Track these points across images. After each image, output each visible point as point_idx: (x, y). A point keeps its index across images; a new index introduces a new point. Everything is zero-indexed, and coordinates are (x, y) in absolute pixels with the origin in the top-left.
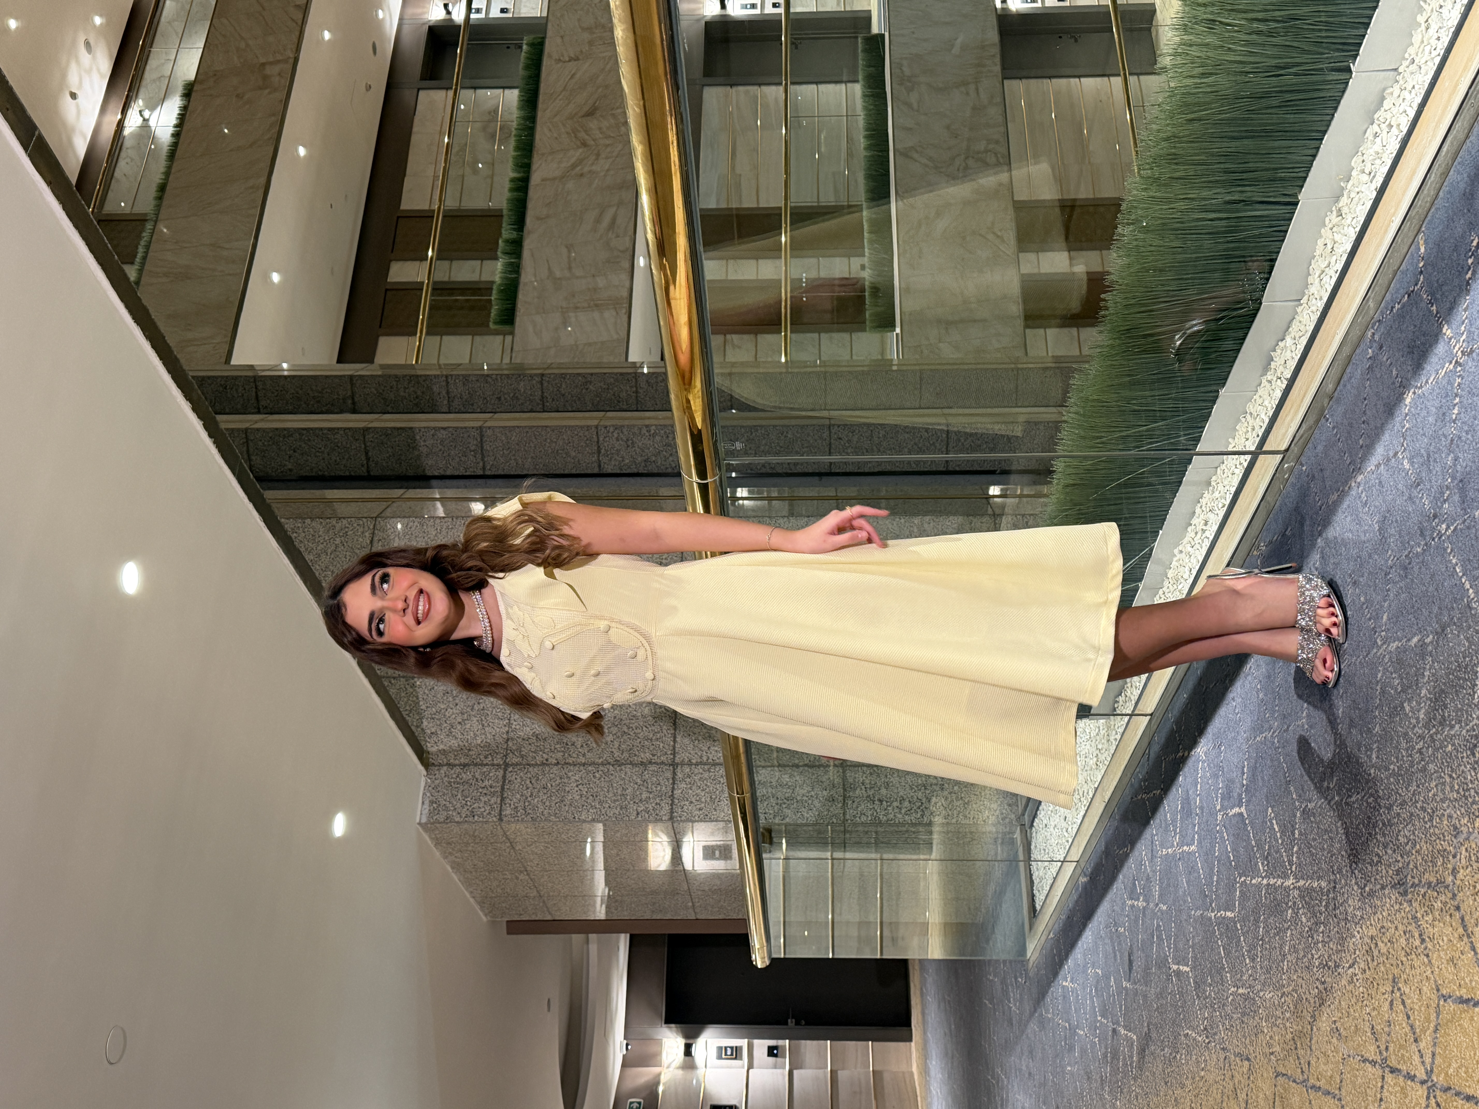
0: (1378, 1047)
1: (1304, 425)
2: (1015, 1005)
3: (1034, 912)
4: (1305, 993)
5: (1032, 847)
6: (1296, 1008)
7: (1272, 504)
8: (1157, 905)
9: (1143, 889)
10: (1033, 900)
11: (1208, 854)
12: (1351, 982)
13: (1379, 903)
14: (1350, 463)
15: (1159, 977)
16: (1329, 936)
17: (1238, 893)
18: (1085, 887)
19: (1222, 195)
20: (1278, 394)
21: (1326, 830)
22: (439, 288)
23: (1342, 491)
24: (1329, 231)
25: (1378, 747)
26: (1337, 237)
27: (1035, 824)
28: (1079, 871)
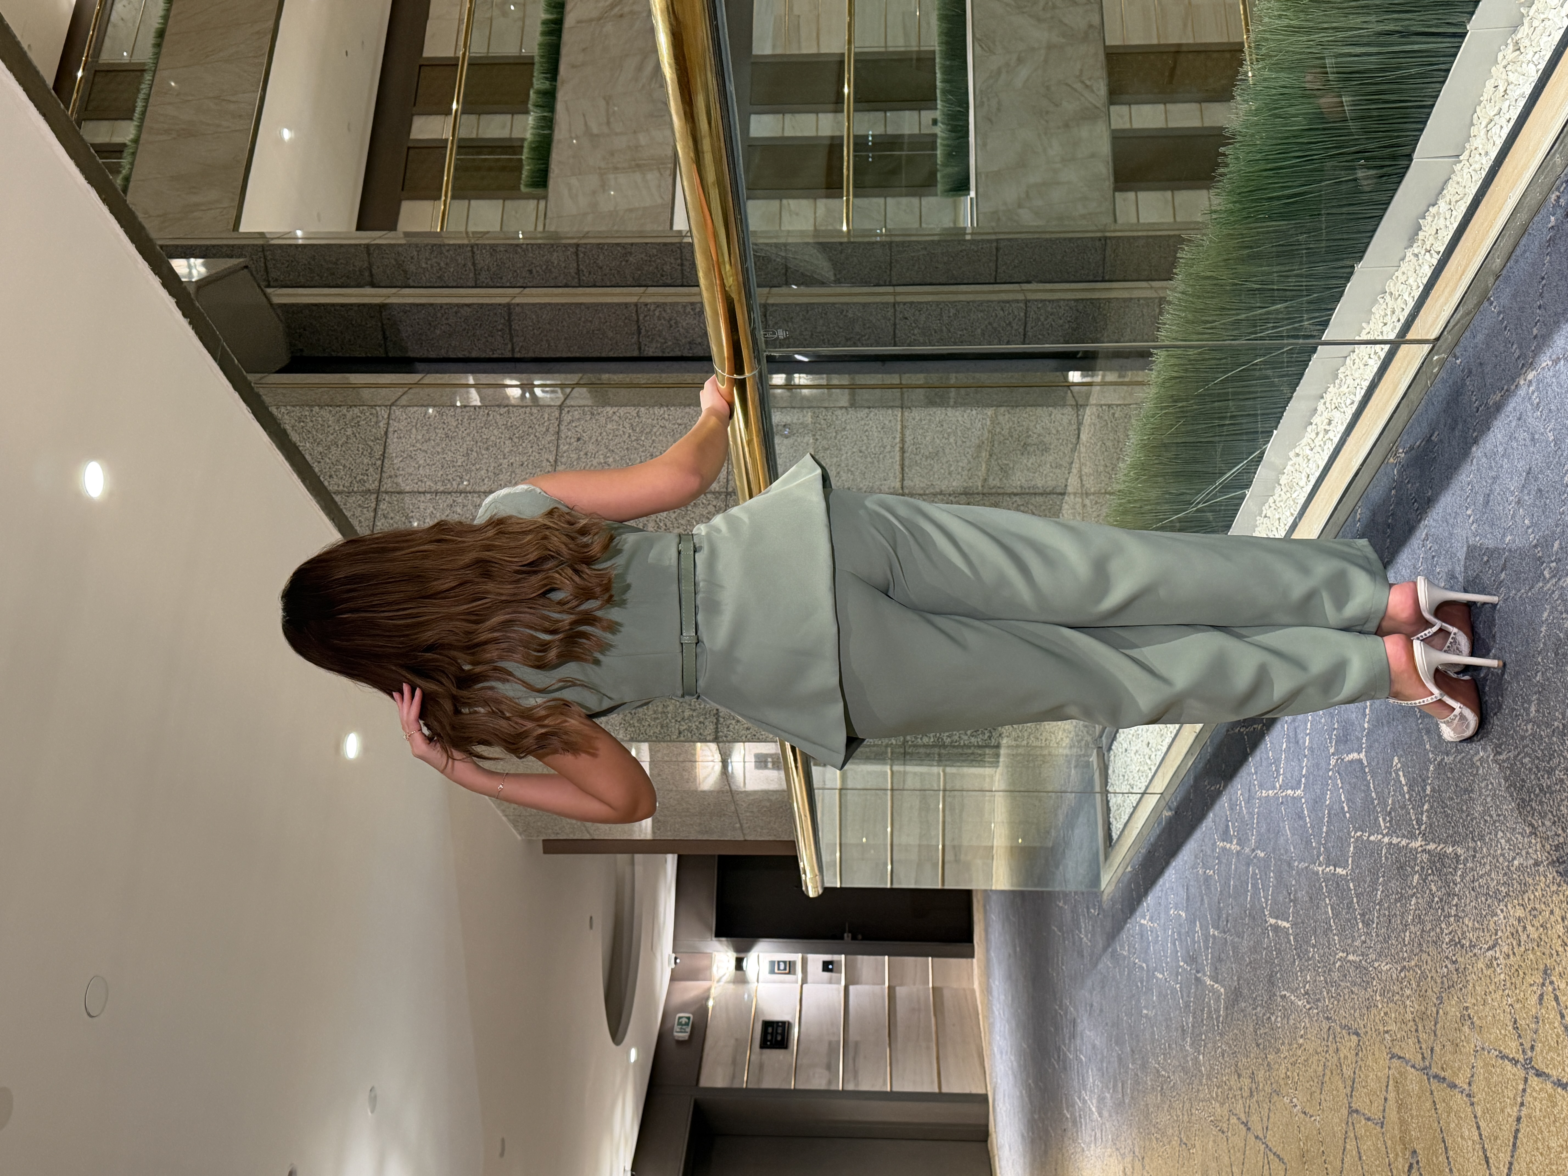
0: (1522, 1044)
1: (1461, 307)
2: (1086, 936)
3: (1109, 842)
4: (1430, 971)
5: (1110, 772)
6: (1418, 986)
7: (1416, 404)
8: (1253, 850)
9: (1238, 832)
10: (1109, 829)
11: (1317, 802)
12: (1489, 966)
13: (1531, 881)
14: (1519, 358)
15: (1253, 929)
16: (1463, 911)
17: (1352, 849)
18: (1170, 822)
19: (1374, 24)
20: (1428, 271)
21: (1466, 790)
22: (466, 146)
23: (1507, 390)
24: (1502, 69)
25: (1538, 699)
26: (1512, 77)
27: (1113, 747)
28: (1163, 803)
